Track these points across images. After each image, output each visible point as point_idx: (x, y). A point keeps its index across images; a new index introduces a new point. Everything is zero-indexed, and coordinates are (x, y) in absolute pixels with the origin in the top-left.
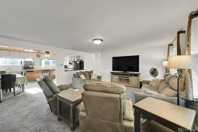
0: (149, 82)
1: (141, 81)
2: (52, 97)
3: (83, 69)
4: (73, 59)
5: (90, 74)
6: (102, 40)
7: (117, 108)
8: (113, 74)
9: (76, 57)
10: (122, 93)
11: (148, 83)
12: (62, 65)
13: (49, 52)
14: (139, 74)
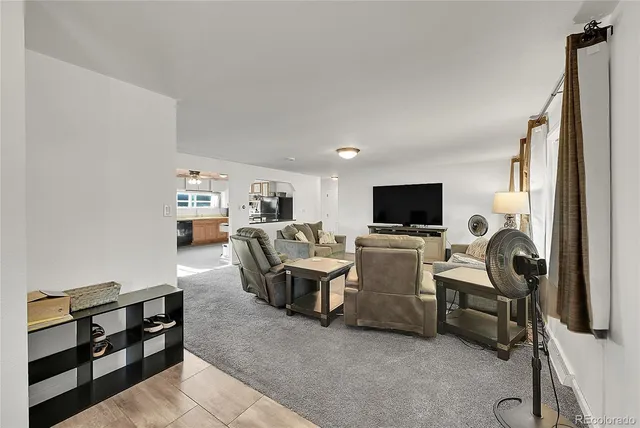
0: (467, 247)
1: (449, 247)
2: (269, 271)
3: (291, 218)
4: (257, 189)
5: (314, 231)
6: (358, 150)
7: (413, 268)
8: (376, 232)
9: (265, 186)
10: (420, 248)
11: (463, 250)
12: (244, 207)
13: (198, 173)
14: (443, 230)
